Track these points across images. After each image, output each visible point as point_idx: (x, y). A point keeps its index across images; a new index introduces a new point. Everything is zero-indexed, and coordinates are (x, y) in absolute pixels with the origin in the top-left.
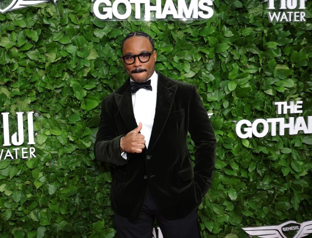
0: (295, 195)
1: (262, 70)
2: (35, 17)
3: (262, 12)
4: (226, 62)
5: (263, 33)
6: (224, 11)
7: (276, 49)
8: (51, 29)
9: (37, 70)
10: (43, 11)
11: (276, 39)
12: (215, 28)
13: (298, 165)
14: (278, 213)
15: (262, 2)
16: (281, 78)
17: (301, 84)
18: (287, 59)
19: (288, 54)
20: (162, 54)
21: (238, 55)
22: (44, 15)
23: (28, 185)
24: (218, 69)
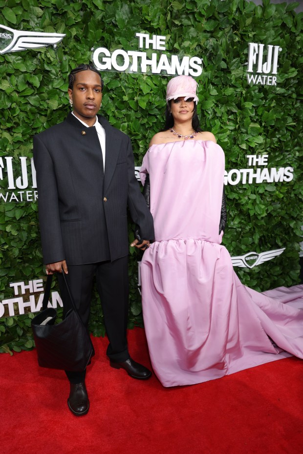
0: (257, 232)
1: (239, 127)
2: (35, 61)
3: (242, 74)
4: (210, 118)
5: (242, 93)
6: (211, 70)
7: (251, 108)
8: (52, 75)
9: (38, 115)
10: (43, 56)
11: (252, 100)
12: (202, 86)
13: (260, 209)
14: (243, 247)
15: (243, 65)
16: (253, 134)
17: (268, 140)
18: (259, 118)
19: (260, 114)
20: (156, 108)
21: (220, 112)
22: (44, 61)
23: (32, 225)
24: (203, 124)
